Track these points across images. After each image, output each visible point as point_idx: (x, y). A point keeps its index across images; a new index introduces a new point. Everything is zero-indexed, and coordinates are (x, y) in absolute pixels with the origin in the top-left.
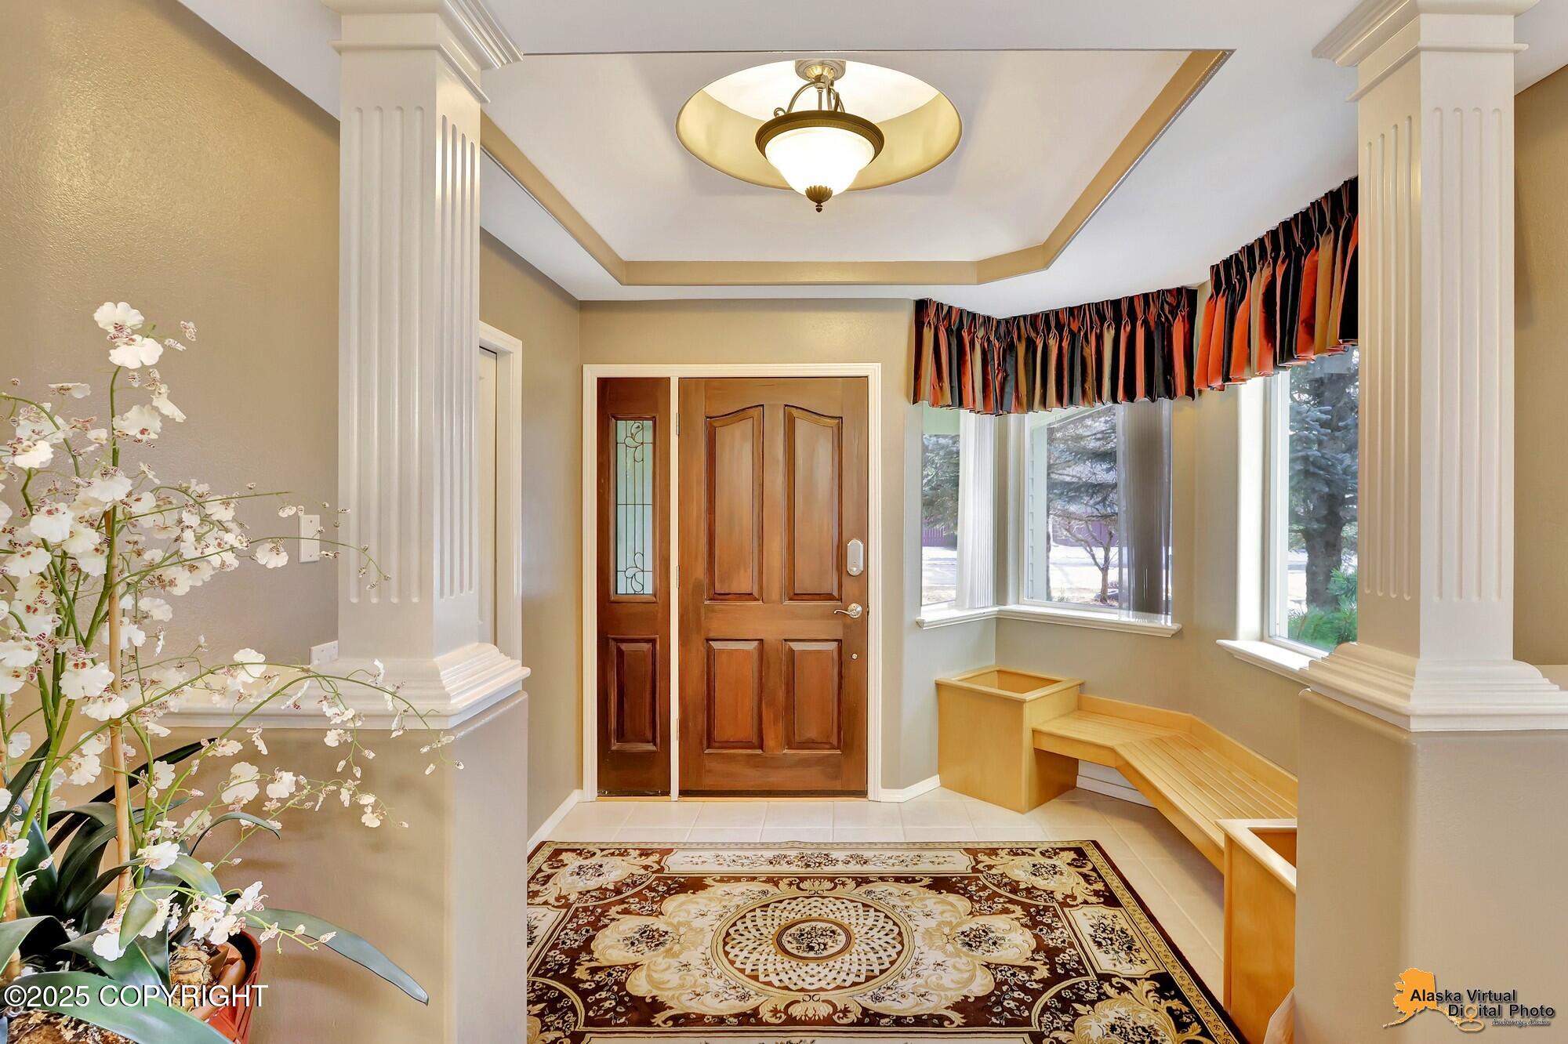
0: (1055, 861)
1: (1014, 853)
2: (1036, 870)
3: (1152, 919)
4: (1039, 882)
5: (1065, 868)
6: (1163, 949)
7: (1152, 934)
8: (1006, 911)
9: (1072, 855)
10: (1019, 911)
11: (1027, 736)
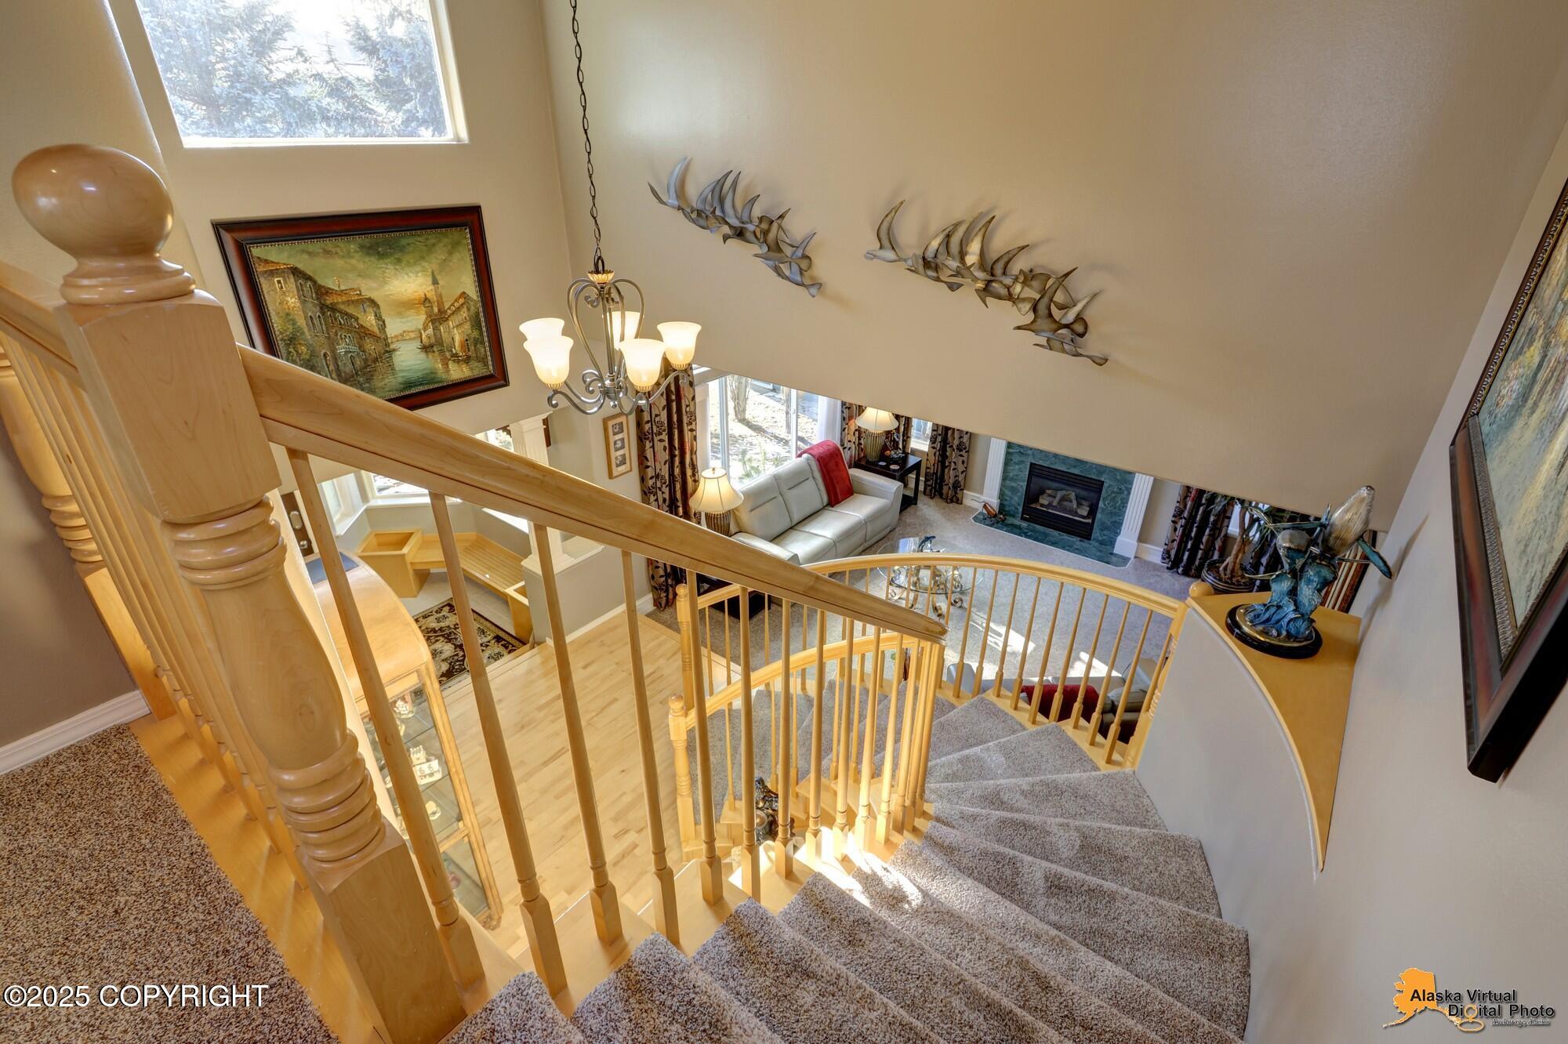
0: (443, 613)
1: (425, 617)
2: (438, 620)
3: (486, 619)
4: (442, 624)
5: (448, 615)
6: (493, 628)
7: (489, 624)
8: (437, 641)
9: (448, 608)
10: (442, 639)
11: (409, 567)
